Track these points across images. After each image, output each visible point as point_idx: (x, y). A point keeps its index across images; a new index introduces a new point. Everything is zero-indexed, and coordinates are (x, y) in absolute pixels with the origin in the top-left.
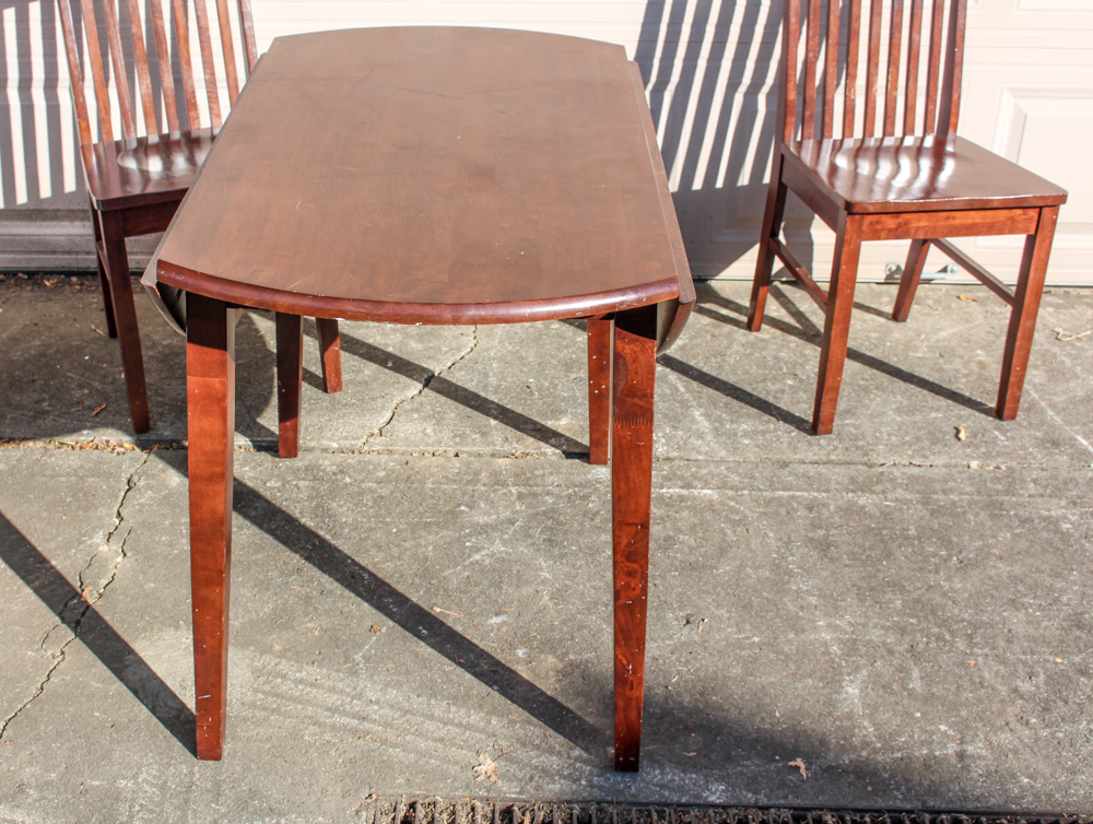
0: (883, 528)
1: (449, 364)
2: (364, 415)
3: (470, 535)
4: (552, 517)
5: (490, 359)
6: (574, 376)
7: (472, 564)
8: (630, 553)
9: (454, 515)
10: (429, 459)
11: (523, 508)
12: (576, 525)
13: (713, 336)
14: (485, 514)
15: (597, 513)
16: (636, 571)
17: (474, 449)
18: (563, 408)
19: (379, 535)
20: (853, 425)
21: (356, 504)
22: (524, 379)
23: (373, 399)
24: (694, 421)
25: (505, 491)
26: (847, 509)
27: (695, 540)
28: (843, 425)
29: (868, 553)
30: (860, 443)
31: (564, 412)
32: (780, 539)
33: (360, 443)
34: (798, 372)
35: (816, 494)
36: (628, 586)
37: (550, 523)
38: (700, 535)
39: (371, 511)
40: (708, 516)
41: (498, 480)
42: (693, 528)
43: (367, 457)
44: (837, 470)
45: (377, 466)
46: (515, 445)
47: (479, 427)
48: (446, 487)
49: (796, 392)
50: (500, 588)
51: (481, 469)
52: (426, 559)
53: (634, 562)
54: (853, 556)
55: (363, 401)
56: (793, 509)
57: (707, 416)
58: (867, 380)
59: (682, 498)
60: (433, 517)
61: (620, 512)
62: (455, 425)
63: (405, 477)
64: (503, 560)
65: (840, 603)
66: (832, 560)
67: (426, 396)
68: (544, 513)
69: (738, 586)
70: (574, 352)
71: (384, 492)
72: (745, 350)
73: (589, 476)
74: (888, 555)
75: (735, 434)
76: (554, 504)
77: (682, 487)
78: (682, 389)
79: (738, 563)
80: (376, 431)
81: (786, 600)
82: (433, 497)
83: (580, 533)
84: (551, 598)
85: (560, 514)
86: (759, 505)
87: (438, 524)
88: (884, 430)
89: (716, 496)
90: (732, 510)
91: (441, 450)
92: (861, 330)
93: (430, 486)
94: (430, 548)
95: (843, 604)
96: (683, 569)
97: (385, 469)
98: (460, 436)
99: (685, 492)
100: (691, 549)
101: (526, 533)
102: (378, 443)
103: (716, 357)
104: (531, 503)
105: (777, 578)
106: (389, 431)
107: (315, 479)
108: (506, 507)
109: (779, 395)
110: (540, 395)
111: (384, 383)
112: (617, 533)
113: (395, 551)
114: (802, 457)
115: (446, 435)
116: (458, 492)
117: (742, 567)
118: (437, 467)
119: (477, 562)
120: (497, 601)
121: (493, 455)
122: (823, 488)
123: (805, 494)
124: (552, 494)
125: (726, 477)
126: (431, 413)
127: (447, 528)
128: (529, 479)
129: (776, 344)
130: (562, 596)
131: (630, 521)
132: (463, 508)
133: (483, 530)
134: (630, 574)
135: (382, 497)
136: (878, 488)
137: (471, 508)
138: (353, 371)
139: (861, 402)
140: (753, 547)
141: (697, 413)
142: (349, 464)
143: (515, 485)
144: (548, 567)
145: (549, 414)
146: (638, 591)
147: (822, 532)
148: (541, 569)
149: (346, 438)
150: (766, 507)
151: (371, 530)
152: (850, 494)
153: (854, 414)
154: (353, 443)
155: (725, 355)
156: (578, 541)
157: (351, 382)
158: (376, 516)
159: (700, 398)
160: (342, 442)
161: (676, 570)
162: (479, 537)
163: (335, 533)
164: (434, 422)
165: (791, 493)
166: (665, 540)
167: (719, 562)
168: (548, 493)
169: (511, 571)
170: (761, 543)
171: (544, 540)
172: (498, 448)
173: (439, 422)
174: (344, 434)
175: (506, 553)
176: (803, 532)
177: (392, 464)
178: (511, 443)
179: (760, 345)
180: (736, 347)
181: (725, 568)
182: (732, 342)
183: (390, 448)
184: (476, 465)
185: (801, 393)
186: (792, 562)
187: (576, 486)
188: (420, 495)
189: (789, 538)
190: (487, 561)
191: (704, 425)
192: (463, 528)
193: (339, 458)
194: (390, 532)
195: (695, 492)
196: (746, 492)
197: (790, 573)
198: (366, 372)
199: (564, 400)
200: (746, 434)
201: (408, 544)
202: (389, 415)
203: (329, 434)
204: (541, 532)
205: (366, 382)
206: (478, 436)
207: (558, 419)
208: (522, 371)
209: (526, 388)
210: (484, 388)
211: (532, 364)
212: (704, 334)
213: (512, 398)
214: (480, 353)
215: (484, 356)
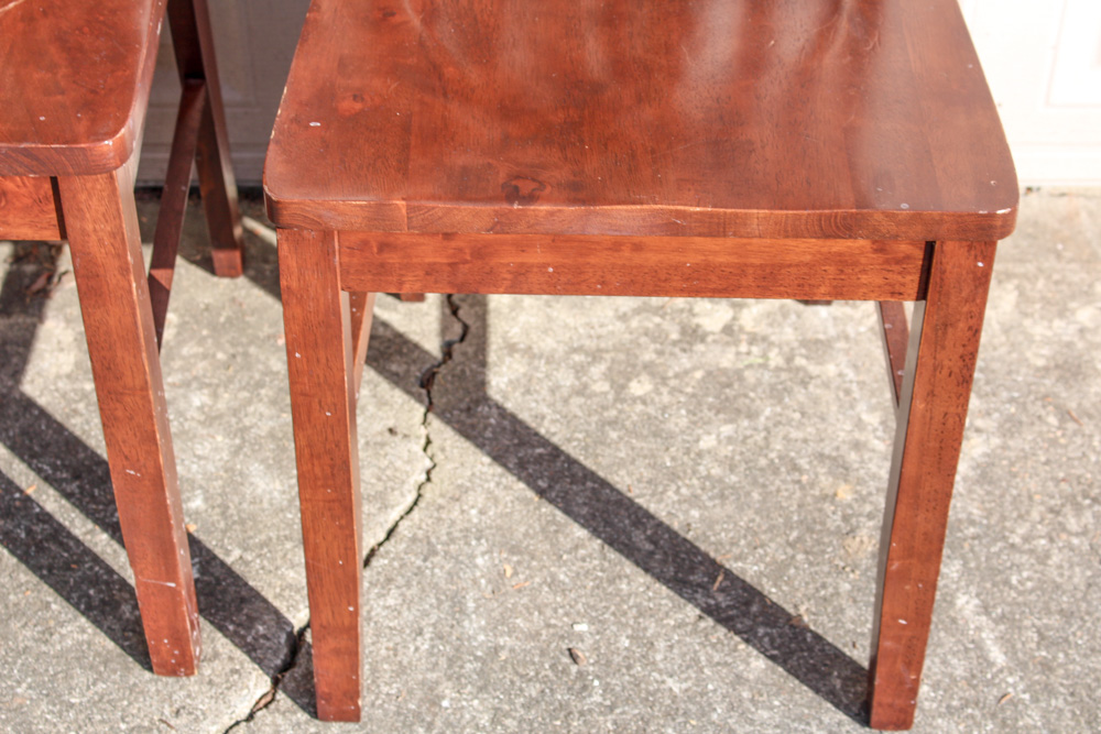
5: (466, 535)
13: (1065, 415)
22: (561, 621)
70: (694, 500)
78: (998, 656)
103: (1078, 509)
110: (607, 689)
159: (1049, 690)
208: (553, 583)
209: (566, 660)
210: (451, 661)
211: (582, 552)
212: (1037, 408)
213: (527, 707)
214: (440, 508)
215: (453, 522)
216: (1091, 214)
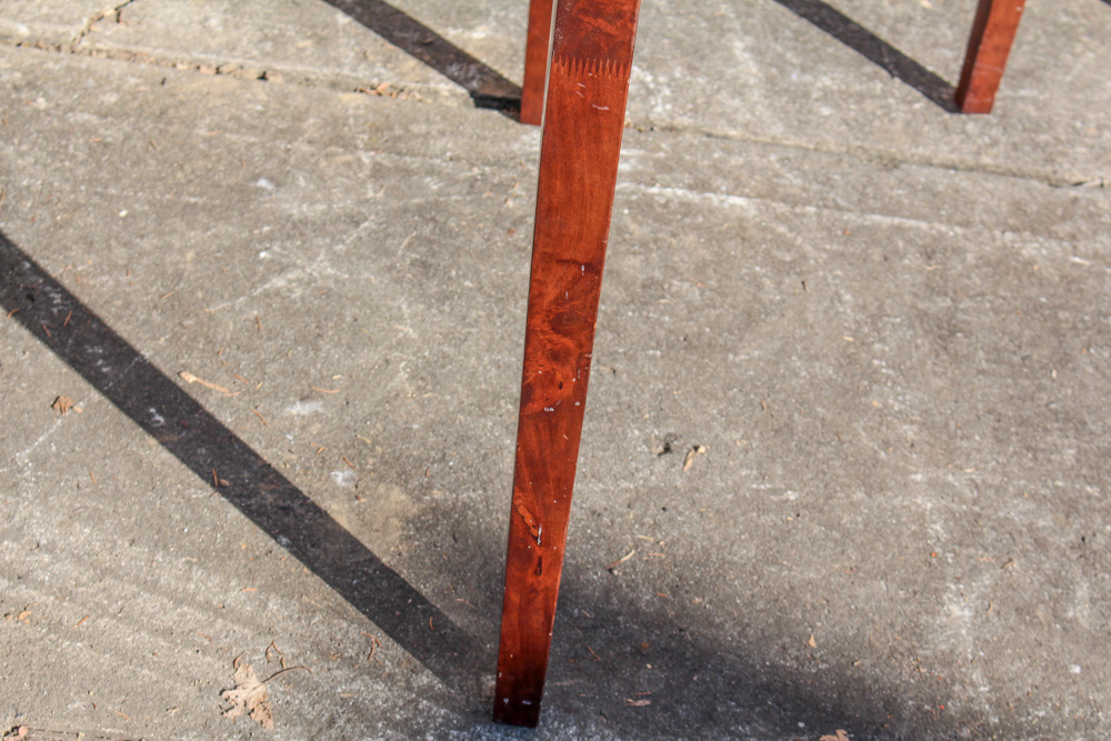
0: (1061, 307)
3: (271, 238)
4: (433, 219)
7: (267, 294)
8: (559, 317)
9: (243, 195)
10: (207, 80)
11: (380, 195)
12: (477, 239)
14: (304, 199)
15: (522, 220)
16: (567, 352)
17: (300, 68)
18: (482, 7)
19: (91, 220)
20: (1034, 102)
21: (53, 154)
24: (730, 59)
25: (349, 157)
26: (999, 263)
27: (702, 293)
28: (1014, 100)
29: (1026, 351)
30: (1043, 138)
31: (482, 15)
32: (864, 308)
33: (74, 32)
35: (943, 228)
36: (549, 379)
37: (427, 230)
38: (713, 283)
39: (81, 171)
40: (733, 248)
41: (337, 136)
42: (701, 269)
43: (86, 61)
45: (103, 82)
46: (379, 69)
47: (313, 26)
48: (234, 137)
49: (935, 24)
50: (317, 349)
51: (307, 110)
52: (179, 276)
53: (566, 334)
54: (996, 355)
56: (896, 252)
57: (758, 53)
58: (1074, 15)
59: (687, 209)
60: (201, 195)
61: (548, 235)
62: (268, 16)
63: (156, 109)
64: (328, 293)
65: (959, 442)
66: (956, 359)
68: (420, 210)
69: (771, 389)
71: (112, 134)
73: (516, 147)
74: (1064, 360)
75: (807, 95)
76: (440, 193)
77: (690, 187)
79: (777, 345)
80: (110, 12)
81: (859, 426)
82: (206, 156)
83: (484, 255)
84: (413, 377)
85: (450, 215)
86: (832, 238)
87: (209, 210)
88: (1091, 116)
89: (753, 212)
90: (779, 241)
91: (234, 63)
93: (203, 132)
94: (190, 255)
95: (965, 444)
96: (671, 346)
97: (118, 90)
98: (274, 40)
99: (694, 197)
100: (692, 308)
101: (379, 245)
102: (110, 36)
104: (395, 188)
105: (847, 382)
106: (134, 14)
108: (347, 190)
109: (901, 26)
112: (538, 276)
113: (120, 254)
114: (928, 153)
115: (247, 34)
116: (258, 151)
117: (784, 353)
118: (222, 96)
119: (278, 293)
120: (307, 373)
121: (334, 85)
122: (958, 217)
123: (924, 225)
124: (439, 173)
125: (777, 175)
127: (227, 220)
128: (399, 139)
130: (433, 375)
131: (566, 256)
132: (263, 183)
133: (298, 229)
134: (557, 356)
135: (106, 145)
136: (1063, 229)
137: (278, 185)
139: (1056, 57)
140: (810, 317)
141: (738, 45)
142: (48, 71)
143: (369, 149)
144: (414, 315)
145: (453, 15)
146: (567, 391)
147: (944, 303)
148: (400, 319)
149: (47, 19)
150: (845, 243)
151: (76, 207)
152: (1009, 236)
153: (1039, 80)
154: (61, 29)
156: (477, 272)
158: (90, 182)
160: (38, 26)
161: (658, 346)
162: (288, 244)
163: (5, 207)
164: (227, 5)
165: (897, 221)
166: (644, 287)
167: (741, 339)
168: (431, 172)
169: (341, 317)
170: (826, 312)
171: (413, 263)
172: (346, 71)
173: (234, 8)
174: (45, 10)
175: (337, 281)
176: (908, 299)
177: (133, 81)
178: (372, 65)
181: (751, 353)
183: (134, 49)
184: (299, 101)
185: (944, 28)
186: (880, 354)
187: (487, 163)
188: (181, 148)
189: (880, 307)
190: (298, 293)
191: (749, 68)
192: (258, 222)
193: (29, 57)
194: (114, 215)
195: (714, 199)
196: (811, 209)
197: (873, 375)
201: (146, 244)
203: (14, 7)
204: (410, 245)
206: (308, 43)
207: (470, 28)
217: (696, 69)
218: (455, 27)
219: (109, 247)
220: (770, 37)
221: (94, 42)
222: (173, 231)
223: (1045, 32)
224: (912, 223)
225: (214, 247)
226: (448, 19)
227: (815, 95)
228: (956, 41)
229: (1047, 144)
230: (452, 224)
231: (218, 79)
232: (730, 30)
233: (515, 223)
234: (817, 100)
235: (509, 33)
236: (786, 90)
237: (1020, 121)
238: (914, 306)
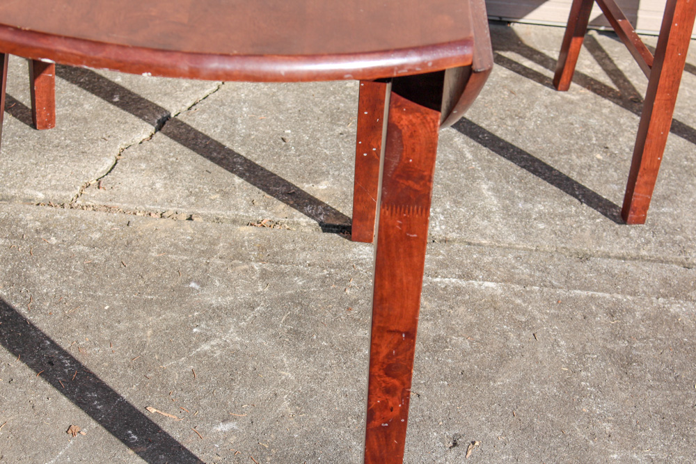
1: (189, 104)
2: (80, 160)
3: (199, 319)
4: (300, 304)
5: (239, 101)
6: (341, 129)
7: (198, 355)
8: (389, 366)
9: (181, 293)
10: (155, 221)
11: (267, 289)
12: (328, 315)
13: (512, 92)
14: (219, 294)
15: (355, 302)
16: (395, 388)
17: (213, 212)
18: (324, 169)
19: (87, 312)
20: (671, 215)
21: (61, 272)
22: (279, 130)
23: (93, 141)
24: (480, 196)
25: (246, 267)
26: (656, 318)
27: (471, 343)
28: (658, 214)
29: (677, 373)
30: (678, 237)
31: (324, 174)
32: (573, 349)
33: (72, 195)
34: (610, 145)
35: (620, 297)
36: (384, 406)
37: (297, 310)
38: (477, 337)
39: (79, 282)
40: (488, 313)
41: (238, 254)
42: (470, 328)
43: (80, 213)
44: (647, 269)
45: (91, 226)
46: (262, 211)
47: (220, 185)
48: (174, 257)
49: (606, 169)
50: (231, 388)
51: (219, 238)
52: (143, 345)
53: (394, 377)
54: (658, 376)
55: (79, 142)
56: (591, 313)
57: (496, 191)
59: (459, 291)
60: (155, 294)
61: (381, 315)
62: (191, 181)
63: (125, 241)
64: (236, 353)
65: (639, 433)
66: (633, 379)
67: (159, 142)
68: (292, 298)
69: (518, 403)
70: (342, 101)
71: (98, 258)
72: (549, 112)
73: (349, 256)
75: (529, 216)
76: (303, 287)
77: (460, 277)
78: (469, 156)
79: (520, 375)
80: (94, 182)
81: (575, 425)
82: (157, 269)
83: (333, 325)
84: (292, 405)
85: (311, 300)
86: (550, 305)
87: (161, 304)
89: (500, 291)
90: (517, 309)
91: (172, 210)
92: (689, 98)
93: (154, 254)
94: (149, 332)
95: (643, 434)
96: (453, 378)
97: (100, 230)
98: (196, 195)
99: (463, 283)
100: (465, 354)
101: (267, 321)
102: (94, 197)
103: (512, 119)
104: (275, 285)
105: (566, 397)
106: (109, 182)
107: (13, 236)
108: (246, 287)
109: (584, 171)
110: (297, 150)
111: (107, 122)
112: (376, 341)
113: (106, 334)
114: (607, 250)
115: (179, 192)
116: (189, 265)
117: (524, 380)
118: (166, 231)
119: (205, 354)
120: (225, 404)
121: (234, 222)
122: (628, 289)
123: (607, 295)
124: (303, 275)
125: (513, 268)
126: (163, 163)
127: (172, 309)
128: (277, 253)
129: (587, 108)
130: (305, 403)
131: (393, 328)
132: (193, 285)
133: (216, 314)
134: (389, 391)
135: (94, 265)
137: (203, 286)
138: (70, 104)
139: (683, 187)
140: (540, 357)
141: (484, 187)
142: (57, 220)
143: (258, 260)
144: (291, 365)
145: (306, 175)
146: (396, 412)
147: (623, 344)
148: (283, 367)
149: (55, 188)
150: (559, 309)
151: (78, 305)
152: (661, 300)
153: (673, 201)
154: (64, 194)
155: (523, 117)
156: (329, 335)
157: (66, 117)
158: (85, 289)
159: (490, 168)
160: (49, 192)
161: (446, 379)
162: (210, 323)
163: (33, 307)
164: (165, 174)
165: (590, 293)
166: (434, 341)
167: (497, 372)
168: (298, 274)
169: (246, 367)
170: (549, 352)
171: (289, 332)
172: (241, 213)
173: (171, 176)
174: (53, 182)
175: (242, 345)
176: (601, 342)
177: (109, 224)
178: (258, 208)
179: (567, 107)
180: (538, 109)
181: (504, 380)
182: (533, 102)
183: (109, 204)
184: (213, 232)
185: (611, 171)
186: (586, 377)
187: (332, 267)
188: (141, 265)
189: (584, 348)
190: (218, 353)
191: (492, 201)
192: (191, 310)
194: (101, 309)
195: (476, 284)
196: (536, 288)
197: (581, 392)
198: (86, 106)
199: (326, 158)
200: (541, 217)
201: (122, 326)
202: (110, 162)
203: (35, 182)
204: (286, 321)
205: (85, 119)
206: (218, 196)
207: (317, 183)
208: (277, 119)
209: (281, 141)
210: (230, 136)
211: (290, 111)
212: (501, 89)
213: (262, 152)
214: (227, 92)
215: (233, 97)
216: (536, 34)
217: (459, 203)
218: (308, 182)
219: (99, 329)
220: (504, 181)
221: (85, 200)
222: (138, 317)
223: (674, 171)
224: (600, 294)
225: (164, 327)
226: (303, 178)
227: (534, 216)
228: (619, 180)
229: (681, 242)
230: (312, 306)
231: (163, 220)
232: (479, 177)
233: (351, 304)
234: (535, 219)
235: (341, 185)
236: (516, 214)
237: (663, 227)
238: (604, 347)
